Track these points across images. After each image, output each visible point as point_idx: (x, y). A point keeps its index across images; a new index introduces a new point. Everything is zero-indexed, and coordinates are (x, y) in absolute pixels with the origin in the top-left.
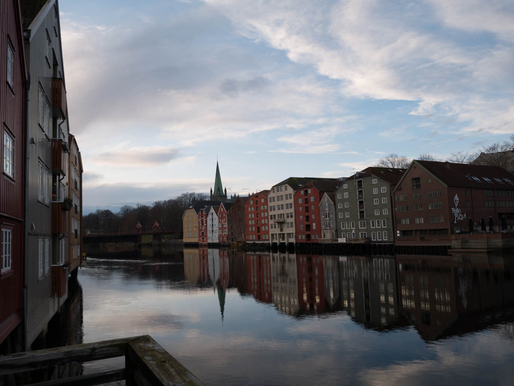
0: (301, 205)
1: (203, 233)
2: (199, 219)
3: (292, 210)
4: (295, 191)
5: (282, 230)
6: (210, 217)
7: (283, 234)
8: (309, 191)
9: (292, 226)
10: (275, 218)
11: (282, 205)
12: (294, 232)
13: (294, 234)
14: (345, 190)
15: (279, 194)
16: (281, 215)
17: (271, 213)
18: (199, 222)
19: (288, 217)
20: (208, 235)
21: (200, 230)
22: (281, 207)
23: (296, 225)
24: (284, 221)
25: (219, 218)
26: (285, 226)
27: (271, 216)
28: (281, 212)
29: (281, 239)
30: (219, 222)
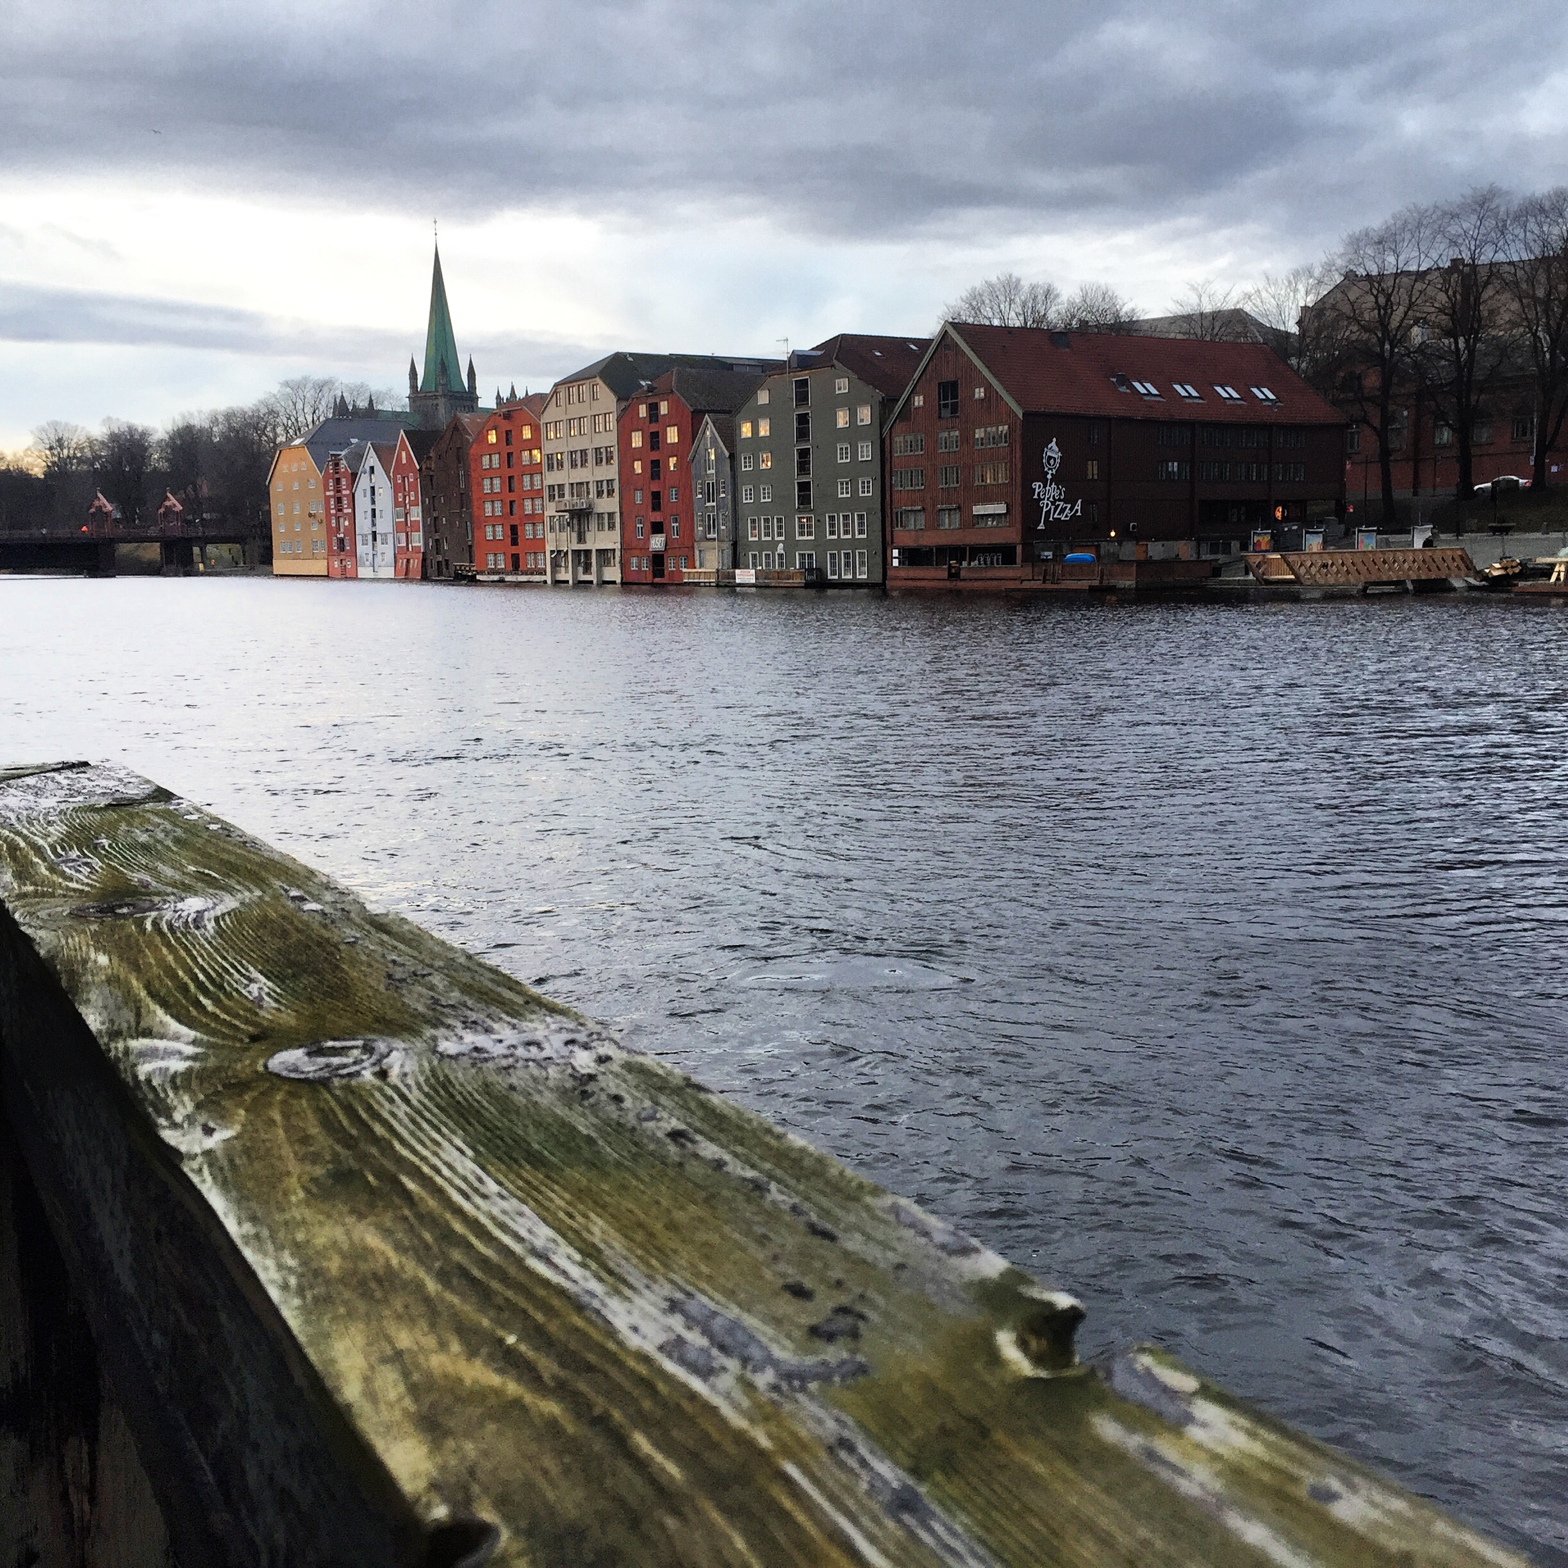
0: (637, 454)
1: (341, 541)
2: (326, 489)
3: (610, 472)
4: (623, 405)
5: (581, 539)
6: (364, 483)
7: (588, 553)
8: (664, 408)
9: (612, 527)
10: (562, 495)
11: (584, 452)
12: (618, 546)
13: (618, 553)
14: (762, 412)
15: (576, 410)
16: (579, 487)
17: (553, 478)
18: (327, 498)
19: (600, 494)
20: (361, 549)
21: (331, 532)
22: (579, 458)
23: (622, 523)
24: (590, 506)
25: (397, 489)
26: (593, 524)
27: (551, 487)
28: (580, 475)
29: (581, 569)
30: (397, 504)
